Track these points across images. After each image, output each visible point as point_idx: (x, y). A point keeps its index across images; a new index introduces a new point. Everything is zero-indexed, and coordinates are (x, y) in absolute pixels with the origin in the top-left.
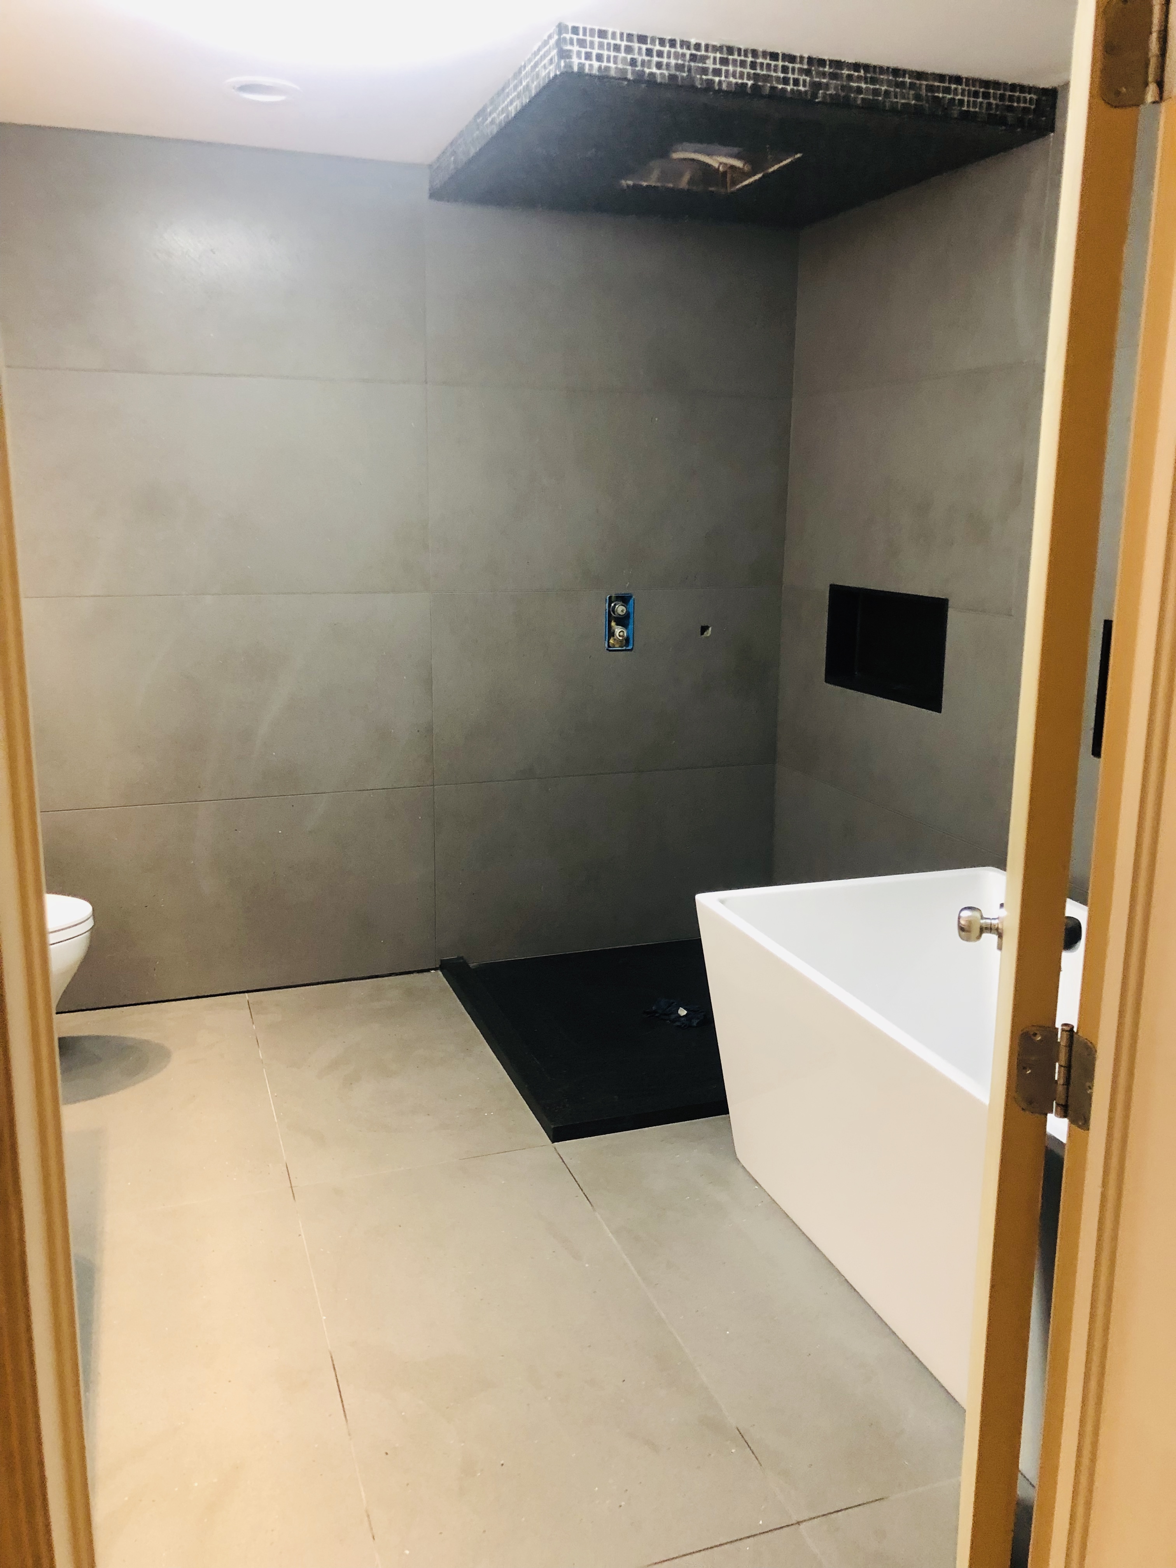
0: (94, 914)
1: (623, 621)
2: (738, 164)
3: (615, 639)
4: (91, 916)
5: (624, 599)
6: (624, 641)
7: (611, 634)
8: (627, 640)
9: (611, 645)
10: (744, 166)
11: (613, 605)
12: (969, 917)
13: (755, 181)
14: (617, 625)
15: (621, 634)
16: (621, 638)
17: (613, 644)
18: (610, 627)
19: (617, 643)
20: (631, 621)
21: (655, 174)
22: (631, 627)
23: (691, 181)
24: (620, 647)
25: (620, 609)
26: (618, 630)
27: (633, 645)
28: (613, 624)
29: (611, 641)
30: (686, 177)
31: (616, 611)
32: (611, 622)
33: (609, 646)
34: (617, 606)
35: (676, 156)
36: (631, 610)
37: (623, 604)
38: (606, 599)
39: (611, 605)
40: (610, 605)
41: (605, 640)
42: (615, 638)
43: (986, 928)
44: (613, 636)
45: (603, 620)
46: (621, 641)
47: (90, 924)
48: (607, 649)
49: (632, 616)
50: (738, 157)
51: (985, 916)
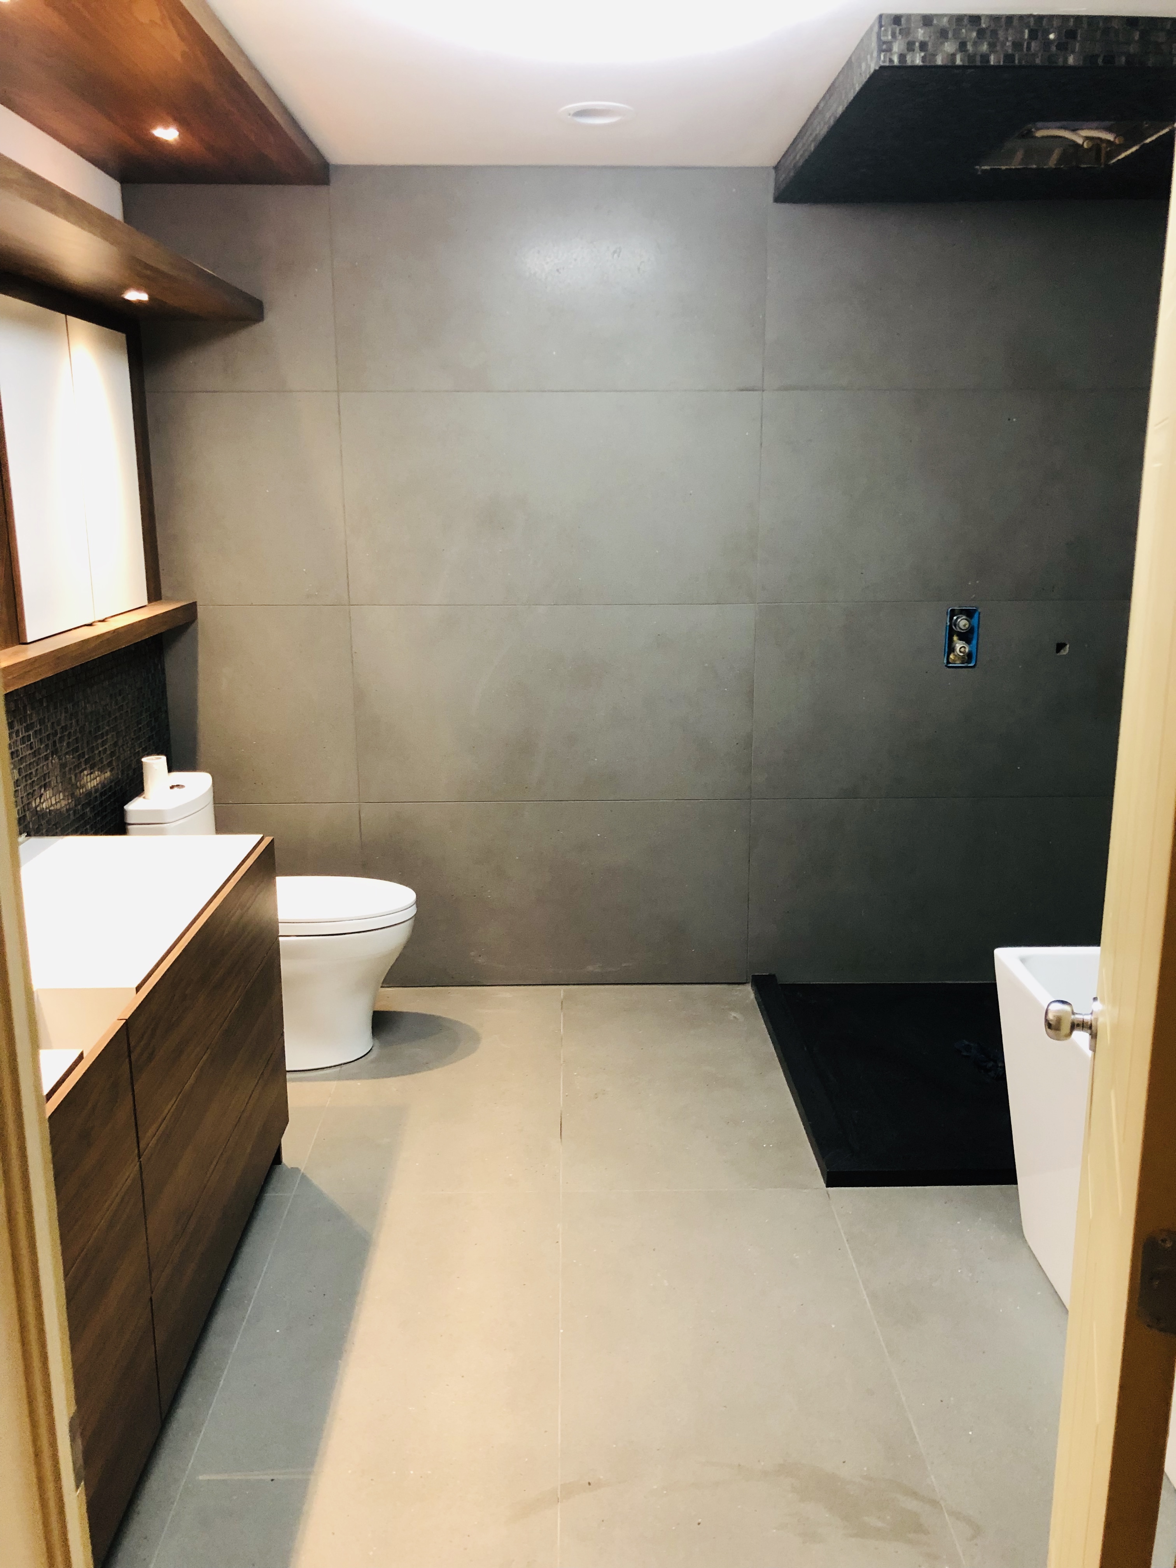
0: (418, 902)
1: (966, 636)
2: (1110, 137)
3: (954, 655)
4: (414, 904)
5: (969, 614)
6: (966, 658)
7: (951, 649)
8: (969, 655)
9: (950, 661)
10: (1115, 138)
11: (955, 618)
12: (1059, 1011)
13: (1132, 153)
14: (960, 639)
15: (962, 650)
16: (962, 654)
17: (953, 660)
18: (951, 641)
19: (959, 658)
20: (975, 635)
21: (1020, 155)
22: (974, 642)
23: (1060, 160)
24: (961, 664)
25: (963, 623)
26: (959, 645)
27: (976, 662)
28: (955, 638)
29: (952, 656)
30: (1055, 156)
31: (959, 624)
32: (953, 636)
33: (948, 662)
34: (959, 620)
35: (1039, 134)
36: (976, 625)
37: (968, 618)
38: (947, 612)
39: (953, 618)
40: (951, 619)
41: (944, 656)
42: (955, 653)
43: (1078, 1025)
44: (954, 652)
45: (943, 633)
46: (963, 657)
47: (413, 911)
48: (946, 666)
49: (976, 629)
50: (1109, 129)
51: (1075, 1011)
